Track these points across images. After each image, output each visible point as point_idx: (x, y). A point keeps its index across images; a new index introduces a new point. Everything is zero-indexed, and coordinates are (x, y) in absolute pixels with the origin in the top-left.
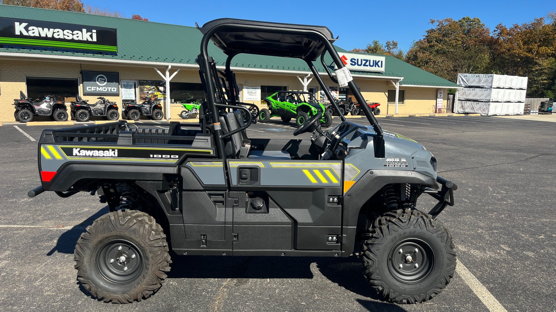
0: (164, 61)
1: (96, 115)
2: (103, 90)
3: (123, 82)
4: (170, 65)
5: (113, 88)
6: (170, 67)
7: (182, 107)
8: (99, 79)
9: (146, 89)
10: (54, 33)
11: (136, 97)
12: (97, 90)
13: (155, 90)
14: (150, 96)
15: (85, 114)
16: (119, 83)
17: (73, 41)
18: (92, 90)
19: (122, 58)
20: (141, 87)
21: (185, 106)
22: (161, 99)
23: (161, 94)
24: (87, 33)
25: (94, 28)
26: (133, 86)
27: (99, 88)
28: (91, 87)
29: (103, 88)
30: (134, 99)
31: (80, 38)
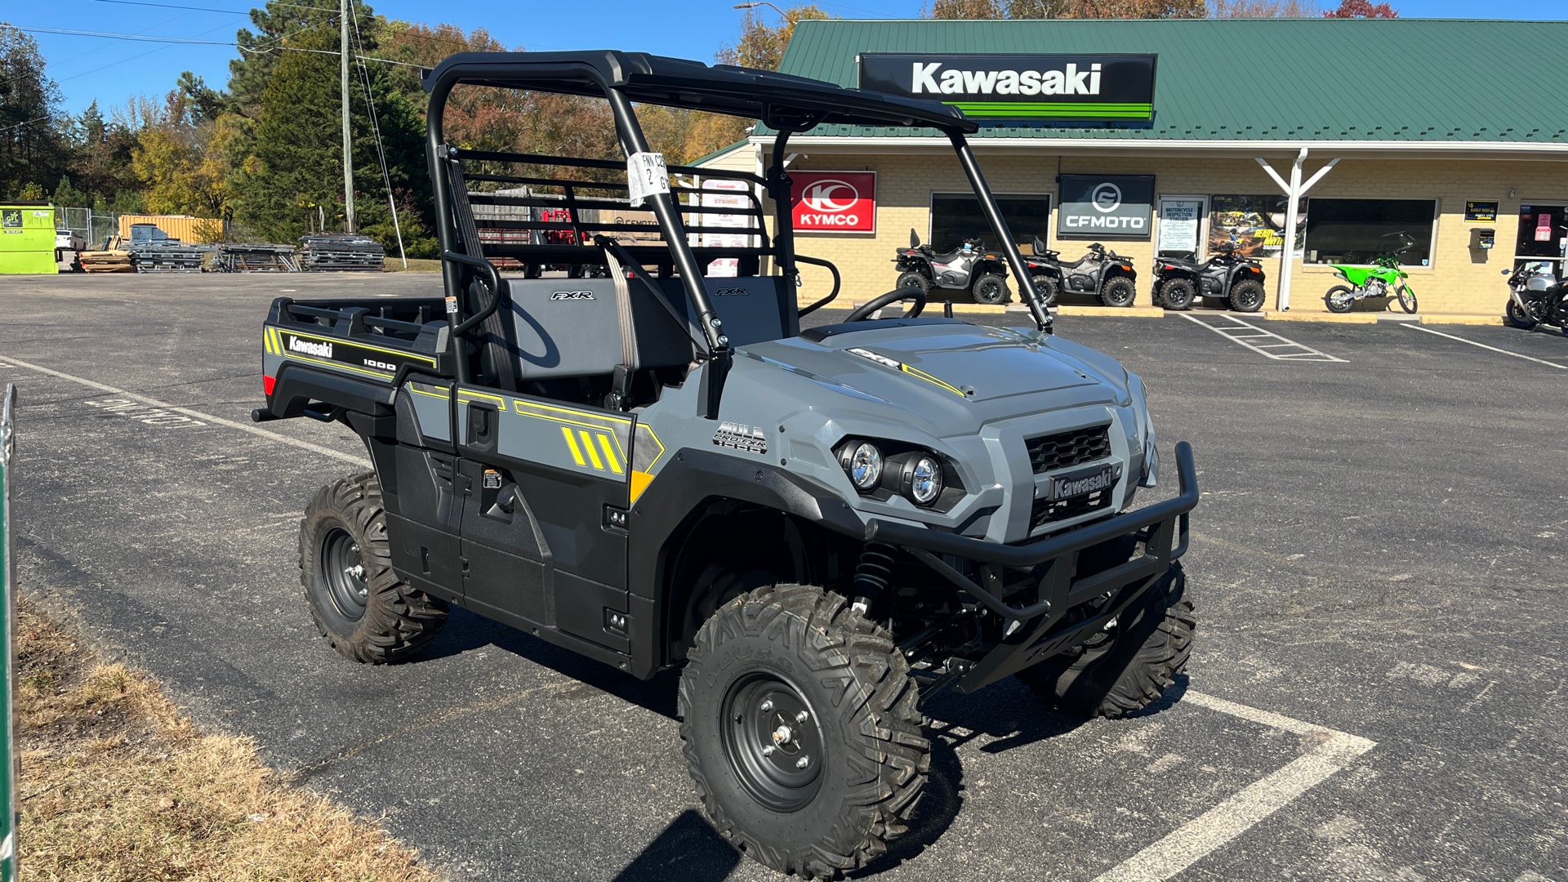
0: (1291, 135)
1: (1074, 292)
2: (1108, 225)
3: (1168, 202)
4: (1304, 147)
5: (1133, 219)
6: (1304, 153)
7: (1335, 274)
8: (1102, 194)
9: (1229, 220)
10: (997, 81)
11: (1198, 244)
12: (1093, 225)
13: (1259, 223)
14: (1240, 241)
15: (1046, 288)
16: (1152, 204)
17: (1041, 97)
18: (1080, 225)
19: (1163, 134)
20: (1216, 214)
21: (1344, 273)
22: (1273, 251)
23: (1276, 234)
24: (1077, 73)
25: (1096, 58)
26: (1195, 213)
27: (1098, 220)
28: (1076, 218)
29: (1109, 219)
30: (1194, 251)
31: (1059, 90)
